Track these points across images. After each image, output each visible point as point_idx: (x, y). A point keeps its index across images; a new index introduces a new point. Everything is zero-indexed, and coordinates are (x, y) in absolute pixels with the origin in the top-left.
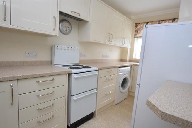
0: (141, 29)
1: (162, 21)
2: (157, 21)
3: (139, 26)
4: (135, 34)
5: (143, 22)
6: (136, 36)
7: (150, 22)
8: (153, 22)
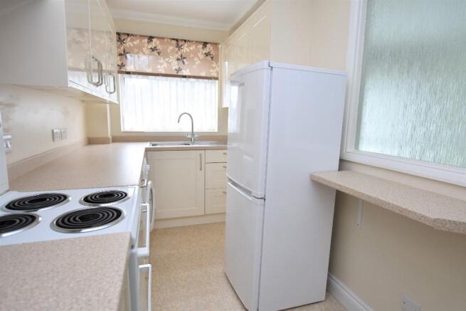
0: (136, 50)
1: (184, 42)
2: (173, 39)
3: (129, 43)
4: (120, 63)
5: (139, 34)
6: (122, 70)
7: (157, 38)
8: (163, 38)
